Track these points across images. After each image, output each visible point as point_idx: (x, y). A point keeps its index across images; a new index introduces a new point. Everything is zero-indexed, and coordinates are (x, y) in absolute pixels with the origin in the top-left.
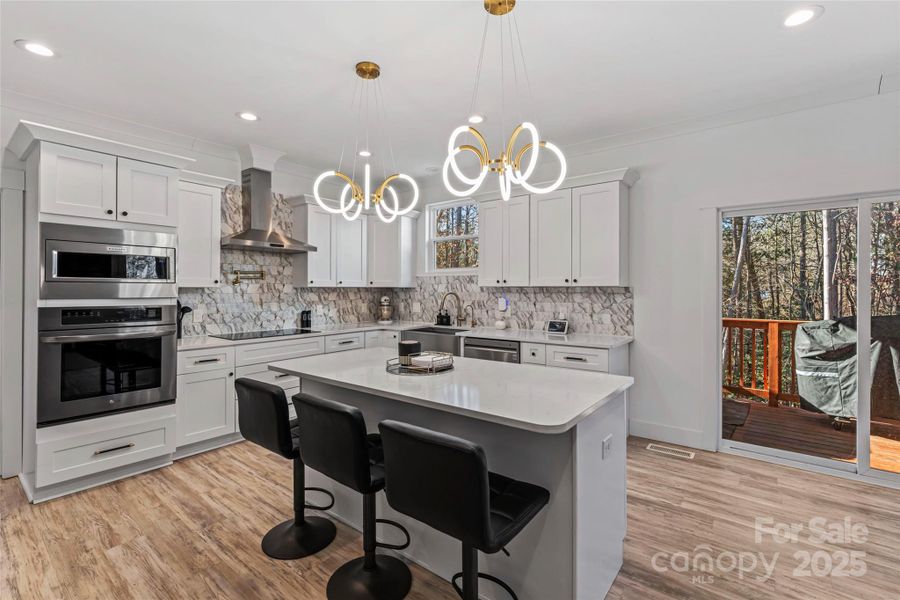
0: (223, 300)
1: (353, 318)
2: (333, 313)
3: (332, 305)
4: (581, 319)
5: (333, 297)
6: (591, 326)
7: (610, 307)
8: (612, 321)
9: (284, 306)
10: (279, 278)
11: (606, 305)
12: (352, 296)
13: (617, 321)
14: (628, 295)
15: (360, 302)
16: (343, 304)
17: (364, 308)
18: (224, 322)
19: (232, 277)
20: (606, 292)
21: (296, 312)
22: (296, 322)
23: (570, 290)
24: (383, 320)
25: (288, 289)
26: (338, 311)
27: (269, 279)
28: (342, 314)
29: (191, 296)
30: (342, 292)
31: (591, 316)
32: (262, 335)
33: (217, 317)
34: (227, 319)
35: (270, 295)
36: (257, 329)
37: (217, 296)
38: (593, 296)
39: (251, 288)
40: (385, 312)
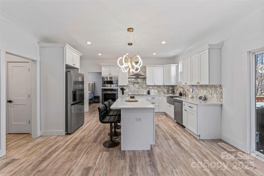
0: (131, 88)
1: (162, 93)
2: (156, 91)
3: (156, 89)
4: (209, 96)
5: (156, 87)
6: (211, 98)
7: (216, 92)
8: (217, 97)
9: (144, 89)
10: (143, 83)
11: (215, 91)
12: (162, 87)
13: (218, 97)
14: (221, 88)
15: (164, 89)
16: (159, 89)
17: (166, 91)
18: (131, 92)
19: (133, 83)
20: (215, 87)
21: (146, 91)
22: (146, 93)
23: (206, 86)
24: (170, 94)
25: (145, 86)
26: (158, 91)
27: (140, 84)
28: (159, 92)
29: (126, 87)
30: (159, 86)
31: (211, 95)
32: (139, 95)
33: (130, 91)
34: (132, 91)
35: (140, 87)
36: (138, 94)
37: (130, 87)
38: (212, 88)
39: (137, 86)
40: (170, 92)
